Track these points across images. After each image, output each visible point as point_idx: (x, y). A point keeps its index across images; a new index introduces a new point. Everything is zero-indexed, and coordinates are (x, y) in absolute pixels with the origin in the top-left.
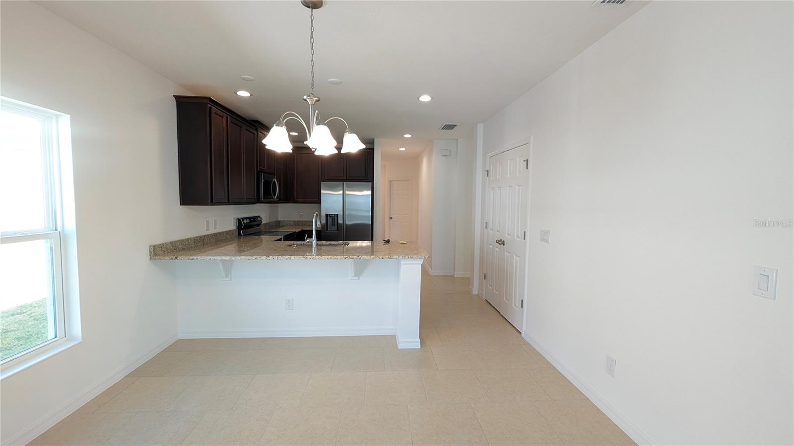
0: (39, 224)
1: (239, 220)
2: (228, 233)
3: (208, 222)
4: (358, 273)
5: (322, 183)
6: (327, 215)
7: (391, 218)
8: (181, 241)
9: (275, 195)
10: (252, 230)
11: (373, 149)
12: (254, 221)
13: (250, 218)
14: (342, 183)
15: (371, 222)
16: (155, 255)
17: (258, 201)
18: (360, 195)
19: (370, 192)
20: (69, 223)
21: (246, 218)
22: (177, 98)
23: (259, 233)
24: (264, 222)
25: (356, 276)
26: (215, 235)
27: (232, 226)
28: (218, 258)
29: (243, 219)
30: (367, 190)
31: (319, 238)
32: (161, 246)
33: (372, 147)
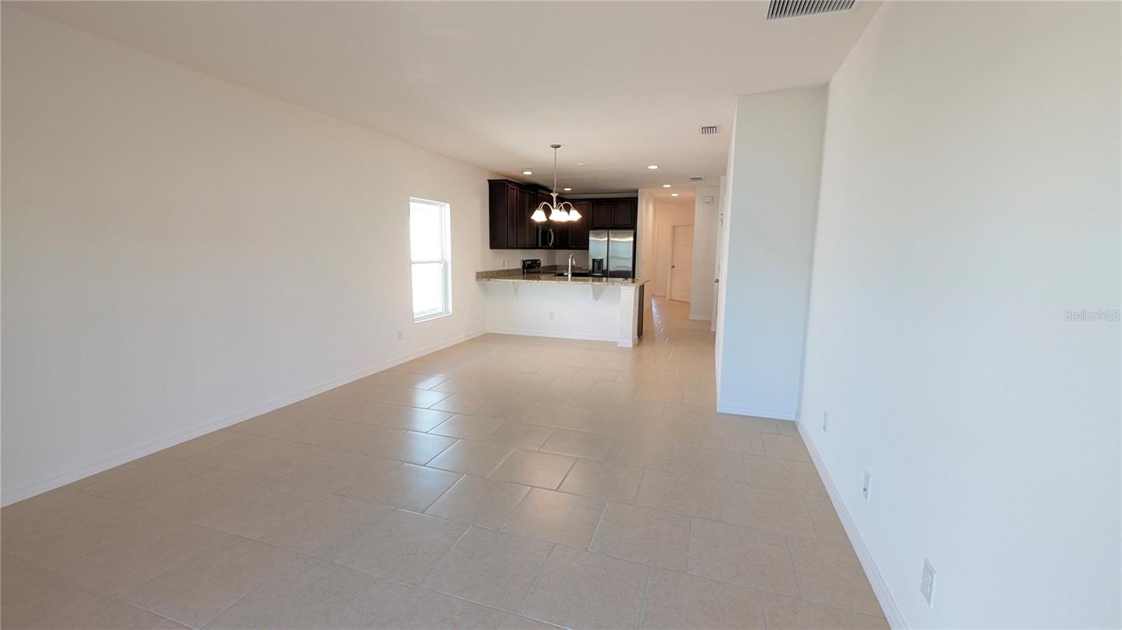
0: (438, 257)
1: (524, 261)
2: (516, 270)
3: (504, 261)
4: (596, 296)
5: (590, 231)
6: (594, 260)
7: (673, 267)
8: (490, 272)
9: (550, 242)
10: (533, 270)
11: (637, 198)
12: (535, 263)
13: (531, 261)
14: (607, 231)
15: (631, 265)
16: (479, 277)
17: (536, 247)
18: (622, 242)
19: (631, 239)
20: (448, 257)
21: (529, 260)
22: (489, 181)
23: (539, 272)
24: (543, 265)
25: (594, 298)
26: (508, 271)
27: (519, 266)
28: (511, 280)
29: (527, 261)
30: (630, 236)
31: (574, 275)
32: (481, 273)
33: (635, 196)
